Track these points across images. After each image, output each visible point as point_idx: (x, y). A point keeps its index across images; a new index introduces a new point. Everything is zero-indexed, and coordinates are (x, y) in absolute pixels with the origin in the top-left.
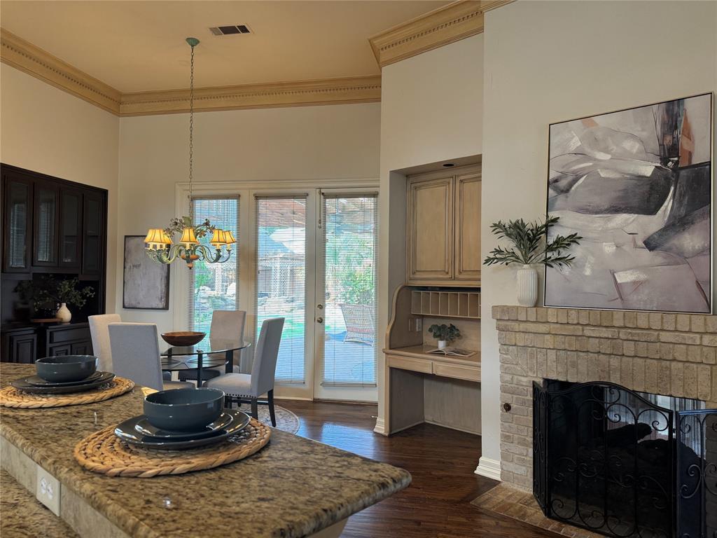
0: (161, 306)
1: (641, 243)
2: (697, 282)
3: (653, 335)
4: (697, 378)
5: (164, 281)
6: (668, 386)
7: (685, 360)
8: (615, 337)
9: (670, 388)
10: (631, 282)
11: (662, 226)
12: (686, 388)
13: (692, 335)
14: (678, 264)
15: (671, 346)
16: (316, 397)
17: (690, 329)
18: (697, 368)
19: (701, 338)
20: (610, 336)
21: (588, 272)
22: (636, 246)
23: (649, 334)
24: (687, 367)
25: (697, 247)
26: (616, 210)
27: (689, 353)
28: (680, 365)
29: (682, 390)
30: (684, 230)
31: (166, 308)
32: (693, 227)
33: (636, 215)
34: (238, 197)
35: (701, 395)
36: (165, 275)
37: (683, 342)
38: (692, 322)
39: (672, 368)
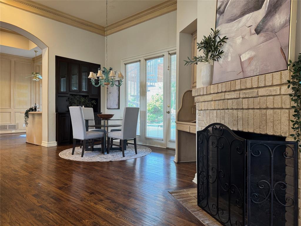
0: (117, 108)
1: (253, 31)
2: (281, 48)
3: (255, 92)
4: (281, 120)
5: (118, 98)
6: (265, 127)
7: (272, 107)
8: (238, 97)
9: (266, 129)
10: (247, 60)
11: (264, 15)
12: (275, 128)
13: (275, 88)
14: (271, 38)
15: (265, 98)
16: (168, 147)
17: (272, 83)
18: (281, 112)
19: (280, 89)
20: (236, 97)
21: (229, 59)
22: (251, 34)
23: (253, 92)
24: (275, 113)
25: (282, 23)
26: (243, 14)
27: (275, 102)
28: (272, 111)
29: (272, 130)
30: (275, 13)
31: (119, 108)
32: (281, 8)
33: (252, 13)
34: (140, 61)
35: (283, 133)
36: (118, 95)
37: (270, 94)
38: (274, 78)
39: (267, 114)
